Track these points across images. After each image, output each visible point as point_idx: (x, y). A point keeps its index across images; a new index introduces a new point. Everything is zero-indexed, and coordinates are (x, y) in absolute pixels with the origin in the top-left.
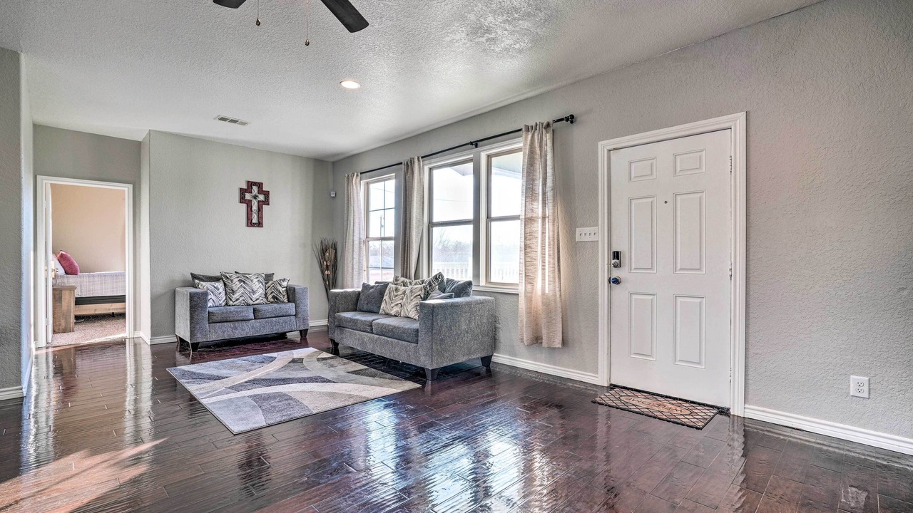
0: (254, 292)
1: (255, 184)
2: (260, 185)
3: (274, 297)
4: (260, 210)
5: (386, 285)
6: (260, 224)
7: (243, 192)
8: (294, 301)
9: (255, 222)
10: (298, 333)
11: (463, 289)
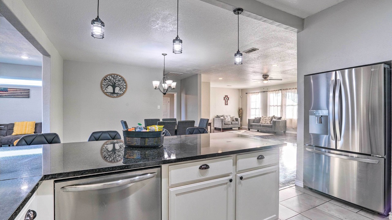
0: (229, 119)
1: (226, 96)
2: (227, 96)
3: (233, 120)
4: (227, 101)
5: (261, 118)
6: (227, 104)
7: (224, 98)
8: (237, 121)
9: (226, 104)
10: (238, 128)
11: (280, 118)
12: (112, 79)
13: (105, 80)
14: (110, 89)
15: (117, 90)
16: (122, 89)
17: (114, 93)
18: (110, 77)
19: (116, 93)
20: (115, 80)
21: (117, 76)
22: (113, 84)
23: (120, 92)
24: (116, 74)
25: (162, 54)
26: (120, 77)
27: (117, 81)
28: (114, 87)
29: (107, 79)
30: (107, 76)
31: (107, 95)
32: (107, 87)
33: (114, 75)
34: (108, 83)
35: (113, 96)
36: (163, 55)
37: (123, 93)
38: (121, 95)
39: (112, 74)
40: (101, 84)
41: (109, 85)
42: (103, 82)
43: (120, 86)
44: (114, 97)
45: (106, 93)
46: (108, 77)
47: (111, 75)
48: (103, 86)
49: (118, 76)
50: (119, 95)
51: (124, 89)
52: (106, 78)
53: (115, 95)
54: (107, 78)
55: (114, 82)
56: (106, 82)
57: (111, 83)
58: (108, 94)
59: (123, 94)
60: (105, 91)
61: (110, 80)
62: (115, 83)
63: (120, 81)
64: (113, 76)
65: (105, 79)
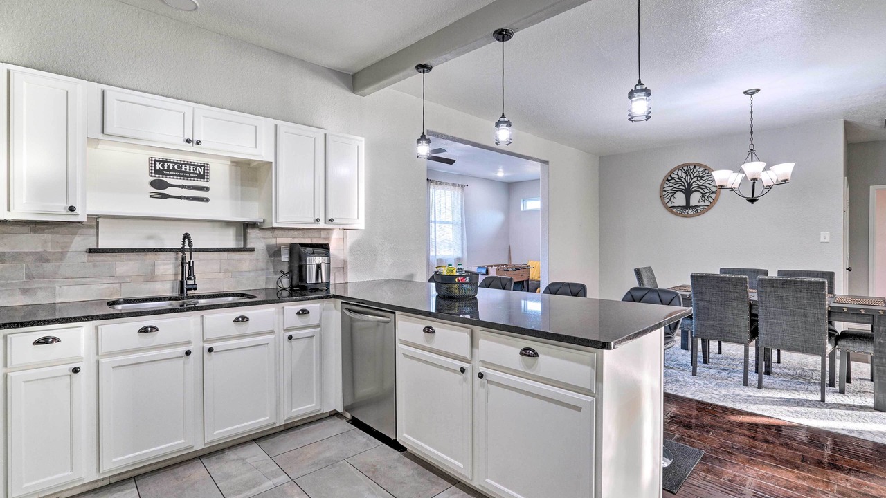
12: (684, 175)
13: (668, 180)
14: (680, 199)
15: (695, 199)
16: (707, 195)
17: (688, 206)
18: (680, 173)
19: (692, 207)
20: (689, 177)
21: (695, 167)
22: (685, 186)
23: (702, 204)
24: (691, 164)
25: (745, 93)
26: (701, 169)
27: (695, 179)
28: (688, 193)
29: (673, 178)
30: (672, 172)
31: (672, 212)
32: (673, 196)
33: (688, 165)
34: (675, 186)
35: (686, 214)
36: (748, 94)
37: (709, 204)
38: (705, 210)
39: (684, 165)
40: (662, 189)
41: (677, 191)
42: (666, 185)
43: (702, 189)
44: (689, 216)
45: (670, 209)
46: (676, 172)
47: (681, 168)
48: (665, 193)
49: (697, 168)
50: (699, 211)
51: (713, 196)
52: (670, 176)
53: (690, 212)
54: (673, 176)
55: (687, 182)
56: (671, 185)
57: (682, 185)
58: (674, 210)
59: (709, 208)
60: (669, 205)
61: (679, 179)
62: (690, 185)
63: (701, 177)
64: (685, 168)
65: (670, 178)
